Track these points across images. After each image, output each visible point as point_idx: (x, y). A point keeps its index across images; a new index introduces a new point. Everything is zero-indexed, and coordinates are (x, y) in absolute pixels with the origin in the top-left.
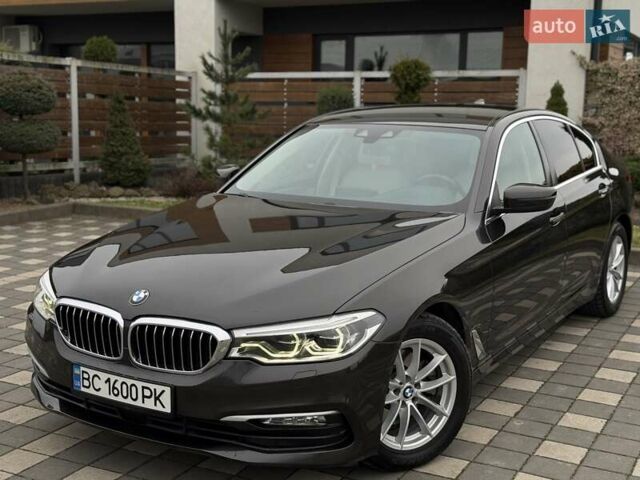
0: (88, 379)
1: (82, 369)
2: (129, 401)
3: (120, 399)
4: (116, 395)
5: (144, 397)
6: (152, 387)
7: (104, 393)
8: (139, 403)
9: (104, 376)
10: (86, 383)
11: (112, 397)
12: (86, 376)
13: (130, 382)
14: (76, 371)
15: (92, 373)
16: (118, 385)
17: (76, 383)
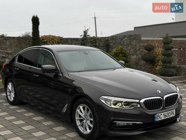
0: (159, 117)
1: (157, 114)
2: (168, 117)
3: (166, 118)
4: (165, 117)
5: (171, 114)
6: (172, 111)
7: (163, 118)
8: (170, 117)
9: (163, 114)
10: (158, 118)
11: (165, 118)
12: (158, 116)
13: (168, 112)
14: (155, 116)
15: (160, 114)
16: (166, 115)
17: (155, 119)
